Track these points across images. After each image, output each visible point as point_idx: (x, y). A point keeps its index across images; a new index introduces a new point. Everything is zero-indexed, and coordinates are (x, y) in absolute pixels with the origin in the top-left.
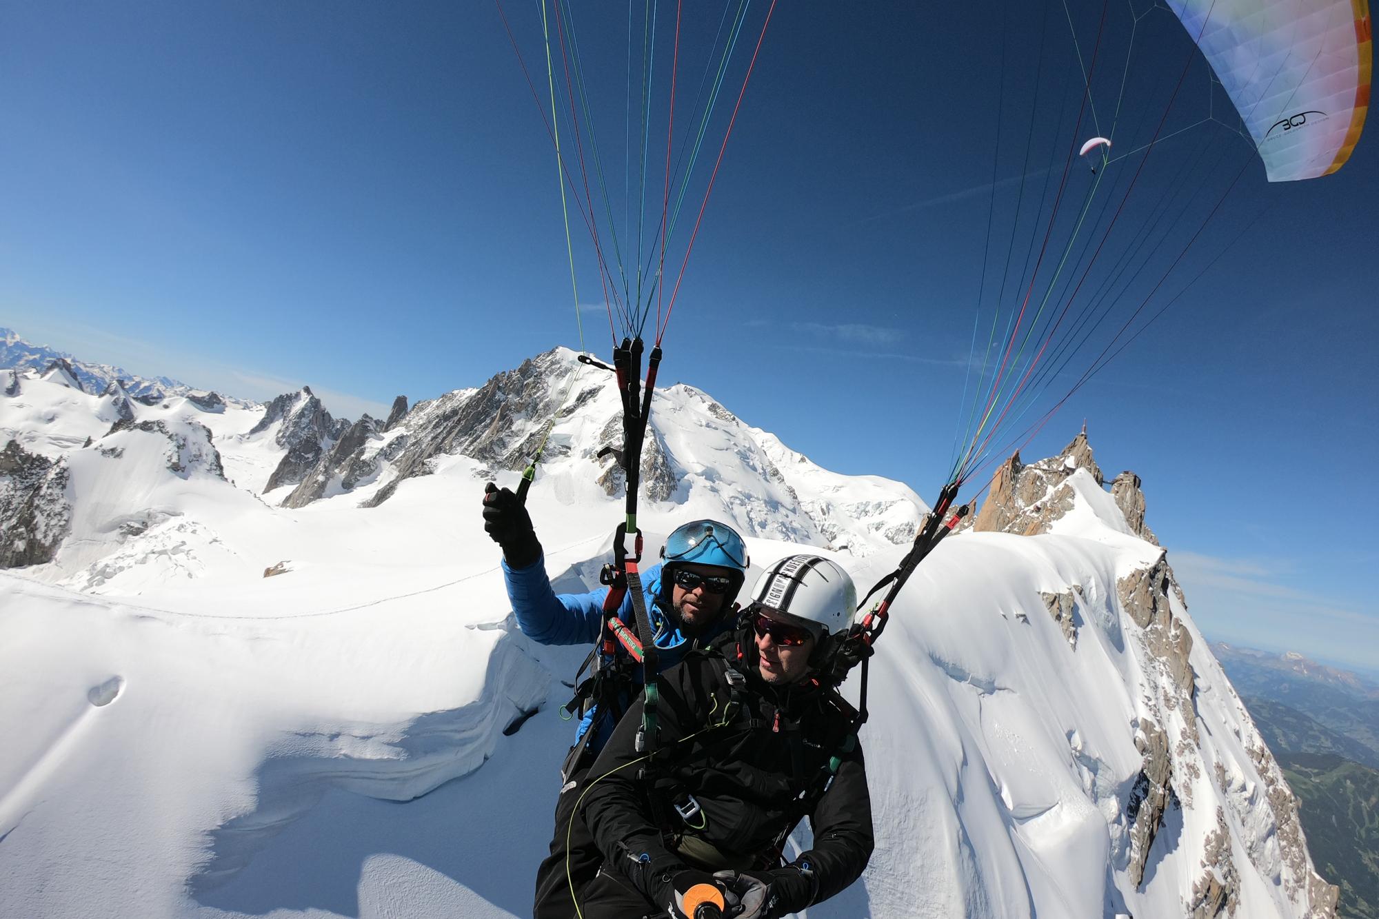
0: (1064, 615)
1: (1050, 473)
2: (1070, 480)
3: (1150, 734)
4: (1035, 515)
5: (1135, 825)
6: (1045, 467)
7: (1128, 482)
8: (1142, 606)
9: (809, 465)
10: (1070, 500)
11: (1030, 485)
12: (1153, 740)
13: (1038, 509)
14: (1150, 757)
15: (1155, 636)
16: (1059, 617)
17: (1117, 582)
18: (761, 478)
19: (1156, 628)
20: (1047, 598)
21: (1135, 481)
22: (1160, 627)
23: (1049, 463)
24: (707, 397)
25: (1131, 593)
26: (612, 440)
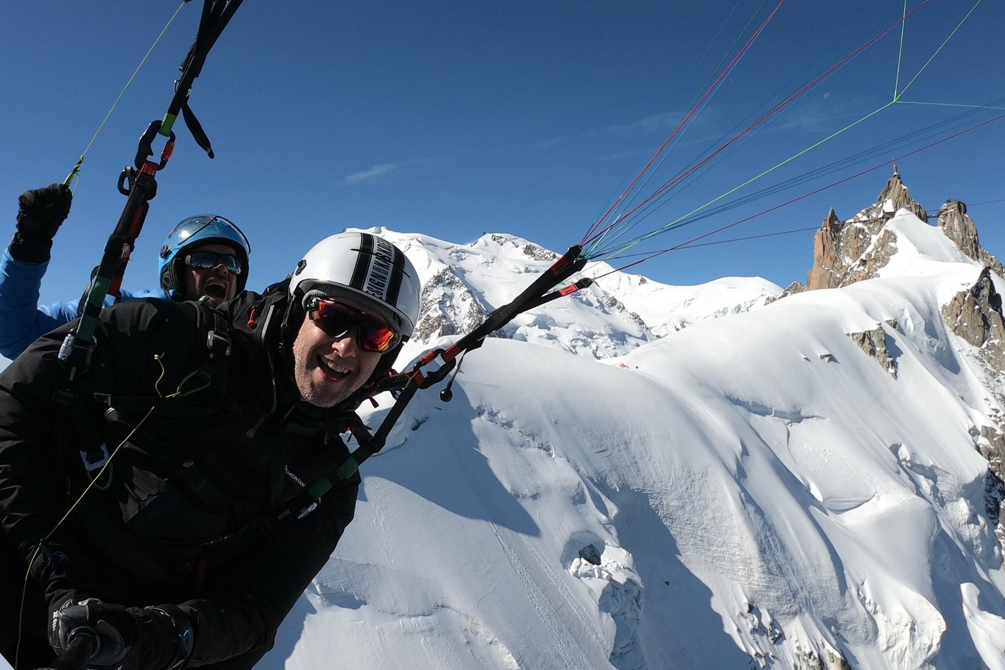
0: (878, 349)
1: (871, 223)
2: (890, 225)
3: (993, 438)
4: (862, 268)
5: (1000, 525)
6: (865, 218)
7: (953, 210)
8: (971, 325)
9: (651, 284)
10: (892, 244)
11: (853, 240)
12: (997, 443)
13: (864, 262)
14: (998, 459)
15: (993, 351)
16: (872, 352)
17: (940, 310)
18: (599, 312)
19: (993, 343)
20: (857, 338)
21: (959, 208)
22: (996, 342)
23: (868, 214)
24: (519, 241)
25: (957, 316)
26: (429, 313)
